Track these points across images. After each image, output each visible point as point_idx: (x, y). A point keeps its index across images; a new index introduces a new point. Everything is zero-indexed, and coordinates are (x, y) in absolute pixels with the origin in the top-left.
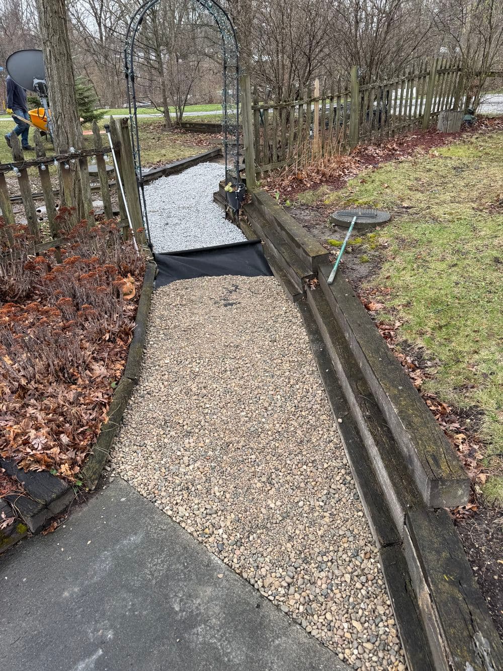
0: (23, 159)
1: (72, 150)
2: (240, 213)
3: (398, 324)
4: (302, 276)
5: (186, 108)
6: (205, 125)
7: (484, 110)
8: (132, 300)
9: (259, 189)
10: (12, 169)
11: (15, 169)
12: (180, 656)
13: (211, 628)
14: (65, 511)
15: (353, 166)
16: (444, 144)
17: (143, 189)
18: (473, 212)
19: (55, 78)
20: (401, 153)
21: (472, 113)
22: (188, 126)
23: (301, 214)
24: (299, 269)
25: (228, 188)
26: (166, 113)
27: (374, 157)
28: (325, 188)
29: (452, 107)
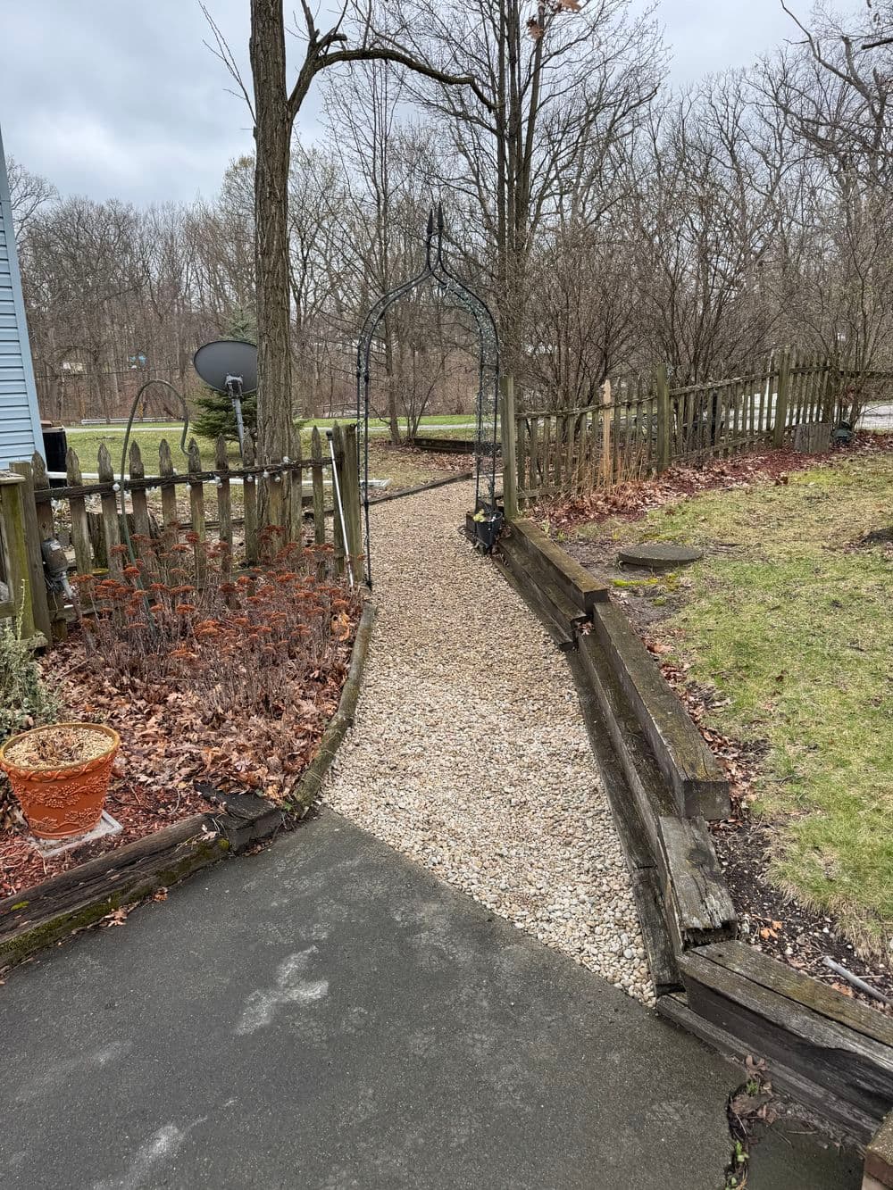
0: (227, 467)
1: (286, 459)
2: (494, 550)
3: (687, 666)
4: (572, 618)
5: (422, 420)
6: (450, 442)
7: (866, 423)
8: (345, 642)
9: (523, 519)
10: (213, 478)
11: (218, 478)
12: (401, 953)
13: (435, 934)
14: (270, 836)
15: (658, 493)
16: (802, 468)
17: (367, 510)
18: (821, 551)
19: (269, 376)
20: (733, 479)
21: (850, 427)
22: (424, 443)
23: (578, 550)
24: (569, 610)
25: (479, 517)
26: (393, 425)
27: (692, 483)
28: (616, 520)
29: (820, 419)
